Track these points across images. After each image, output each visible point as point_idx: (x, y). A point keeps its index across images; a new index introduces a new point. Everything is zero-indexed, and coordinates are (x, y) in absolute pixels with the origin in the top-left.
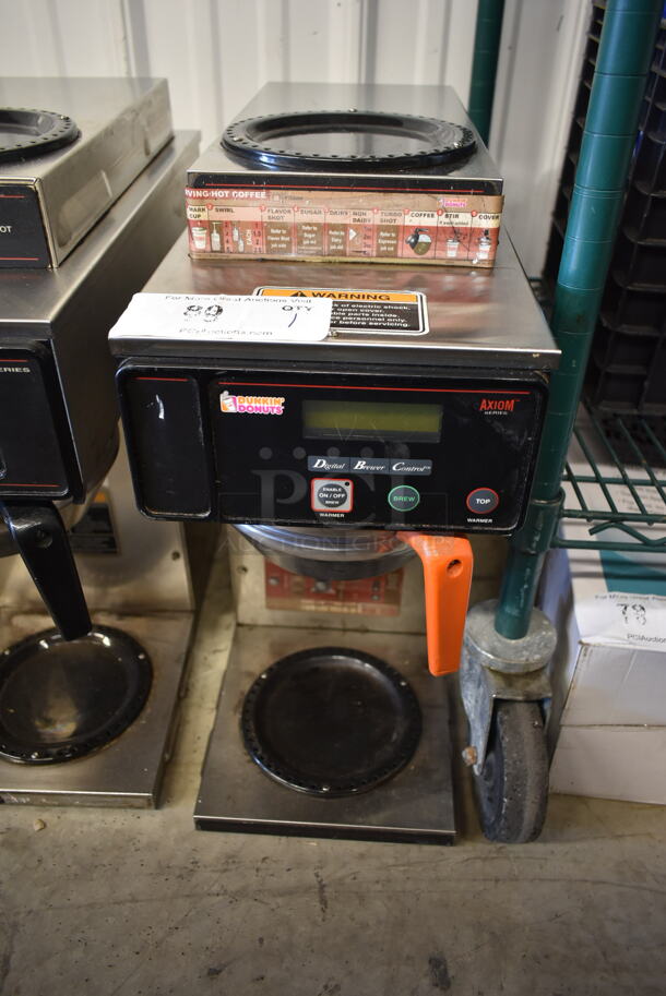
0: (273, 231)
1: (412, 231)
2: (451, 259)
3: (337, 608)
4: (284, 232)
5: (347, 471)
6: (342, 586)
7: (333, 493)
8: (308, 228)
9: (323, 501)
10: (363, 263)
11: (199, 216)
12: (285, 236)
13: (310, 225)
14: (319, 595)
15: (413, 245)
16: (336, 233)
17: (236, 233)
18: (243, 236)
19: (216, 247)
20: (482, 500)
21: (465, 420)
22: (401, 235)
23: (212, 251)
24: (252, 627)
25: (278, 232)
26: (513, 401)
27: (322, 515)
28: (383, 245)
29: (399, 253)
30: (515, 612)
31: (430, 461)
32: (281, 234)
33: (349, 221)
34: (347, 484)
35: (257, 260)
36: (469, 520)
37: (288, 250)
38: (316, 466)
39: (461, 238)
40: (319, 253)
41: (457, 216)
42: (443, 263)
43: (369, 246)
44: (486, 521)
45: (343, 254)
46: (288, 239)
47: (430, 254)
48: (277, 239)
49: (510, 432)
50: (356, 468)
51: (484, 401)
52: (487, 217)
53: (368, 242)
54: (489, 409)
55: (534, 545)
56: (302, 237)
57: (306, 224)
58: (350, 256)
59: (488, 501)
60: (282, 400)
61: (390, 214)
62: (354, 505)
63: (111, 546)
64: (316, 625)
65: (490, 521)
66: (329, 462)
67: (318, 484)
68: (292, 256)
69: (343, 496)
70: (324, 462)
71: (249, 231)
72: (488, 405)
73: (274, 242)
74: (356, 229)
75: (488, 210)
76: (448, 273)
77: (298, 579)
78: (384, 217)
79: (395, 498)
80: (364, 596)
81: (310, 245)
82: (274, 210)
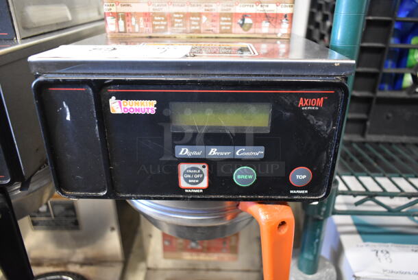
0: (156, 18)
1: (241, 16)
2: (266, 34)
3: (203, 257)
4: (163, 18)
5: (203, 157)
6: (206, 243)
7: (194, 174)
8: (177, 16)
9: (187, 180)
10: (212, 38)
11: (111, 9)
12: (164, 21)
13: (178, 13)
14: (193, 250)
15: (242, 25)
16: (194, 18)
17: (133, 19)
18: (138, 22)
19: (122, 29)
20: (300, 176)
21: (288, 114)
22: (234, 18)
23: (119, 32)
24: (155, 270)
25: (159, 18)
26: (322, 99)
27: (186, 191)
28: (223, 26)
29: (233, 30)
30: (311, 257)
31: (263, 148)
32: (161, 20)
33: (202, 10)
34: (204, 167)
35: (147, 37)
36: (291, 192)
37: (165, 30)
38: (181, 153)
39: (270, 20)
40: (185, 32)
41: (267, 6)
42: (260, 36)
43: (214, 27)
44: (303, 192)
45: (199, 32)
46: (165, 23)
47: (252, 30)
48: (158, 23)
49: (320, 123)
50: (210, 154)
51: (302, 99)
52: (286, 6)
53: (214, 24)
54: (305, 105)
55: (322, 213)
56: (174, 21)
57: (176, 13)
58: (204, 33)
59: (304, 177)
60: (155, 102)
61: (227, 6)
62: (209, 183)
63: (76, 224)
64: (191, 267)
65: (306, 192)
66: (190, 150)
67: (183, 167)
68: (168, 34)
69: (201, 176)
70: (187, 150)
71: (141, 19)
72: (304, 102)
73: (157, 25)
74: (207, 15)
75: (286, 1)
76: (263, 42)
77: (181, 241)
78: (223, 8)
79: (239, 177)
80: (218, 250)
81: (179, 27)
82: (157, 4)
